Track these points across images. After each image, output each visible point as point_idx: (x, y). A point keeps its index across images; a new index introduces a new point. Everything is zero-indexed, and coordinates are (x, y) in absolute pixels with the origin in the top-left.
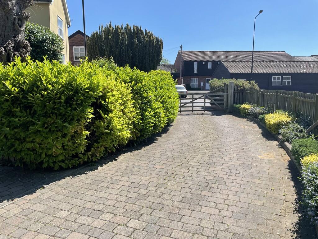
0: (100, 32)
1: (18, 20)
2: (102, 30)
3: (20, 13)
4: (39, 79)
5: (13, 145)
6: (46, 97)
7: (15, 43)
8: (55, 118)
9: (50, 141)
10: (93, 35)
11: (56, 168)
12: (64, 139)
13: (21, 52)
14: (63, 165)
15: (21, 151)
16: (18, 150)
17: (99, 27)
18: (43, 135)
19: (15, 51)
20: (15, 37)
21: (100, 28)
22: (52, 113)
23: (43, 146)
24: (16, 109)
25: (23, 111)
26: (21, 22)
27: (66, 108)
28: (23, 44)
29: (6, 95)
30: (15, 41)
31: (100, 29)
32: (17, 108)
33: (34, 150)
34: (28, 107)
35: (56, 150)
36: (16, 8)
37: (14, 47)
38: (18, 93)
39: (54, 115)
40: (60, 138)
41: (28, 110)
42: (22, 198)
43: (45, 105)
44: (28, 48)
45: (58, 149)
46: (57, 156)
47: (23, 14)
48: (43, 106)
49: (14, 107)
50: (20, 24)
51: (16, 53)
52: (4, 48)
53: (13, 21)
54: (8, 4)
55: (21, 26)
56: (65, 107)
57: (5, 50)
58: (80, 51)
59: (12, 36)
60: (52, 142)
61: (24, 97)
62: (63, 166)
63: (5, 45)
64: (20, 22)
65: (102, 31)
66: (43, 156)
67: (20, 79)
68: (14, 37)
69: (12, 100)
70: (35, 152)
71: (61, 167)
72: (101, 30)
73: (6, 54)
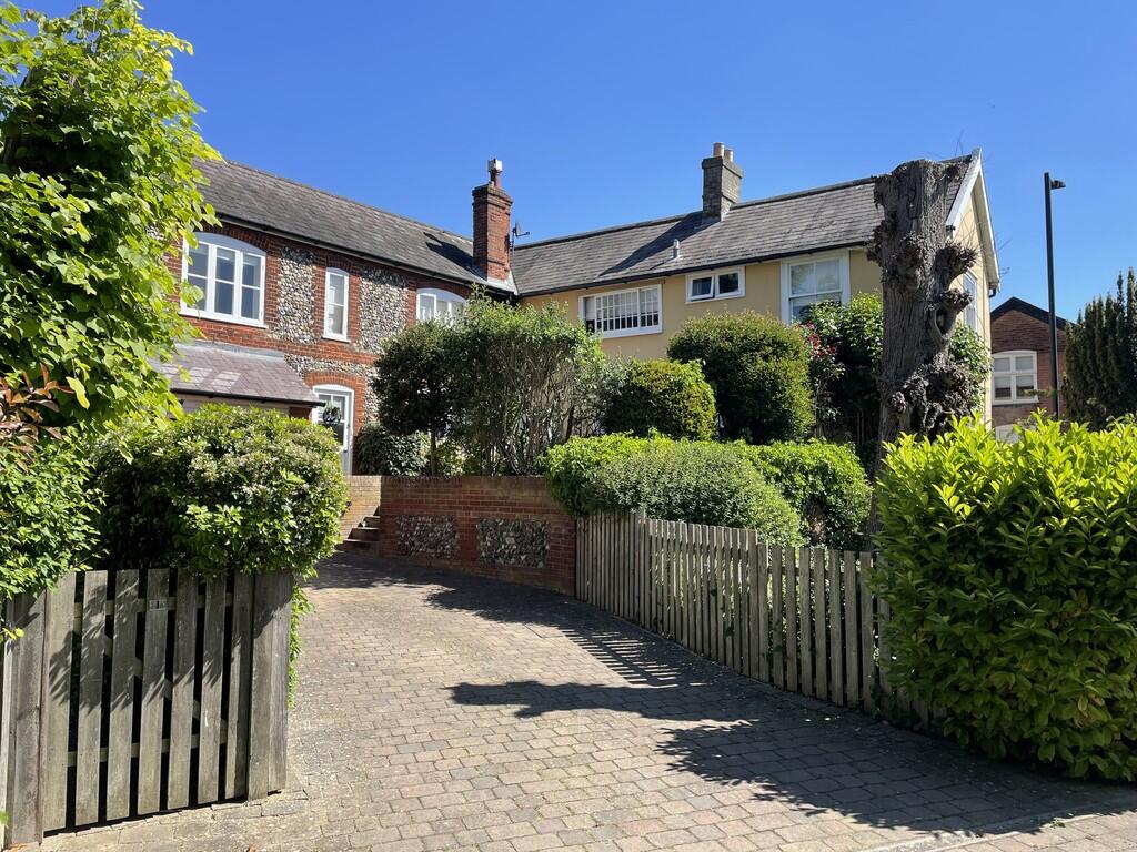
0: (1121, 299)
1: (938, 315)
2: (1129, 290)
3: (944, 294)
4: (1034, 480)
5: (947, 670)
6: (1060, 537)
7: (930, 376)
8: (1085, 604)
9: (1074, 675)
10: (1093, 314)
11: (1080, 770)
12: (1115, 676)
13: (948, 402)
14: (1102, 765)
15: (969, 693)
16: (964, 687)
17: (1117, 279)
18: (1050, 654)
19: (930, 399)
20: (929, 360)
21: (1120, 283)
22: (1078, 588)
23: (1043, 689)
24: (965, 567)
25: (984, 572)
26: (945, 318)
27: (1127, 574)
28: (955, 378)
29: (942, 525)
30: (929, 371)
31: (1120, 288)
32: (966, 562)
33: (1009, 695)
34: (997, 562)
35: (1088, 709)
36: (932, 281)
37: (927, 388)
38: (969, 519)
39: (1083, 592)
40: (1103, 671)
41: (998, 572)
42: (1008, 834)
43: (1054, 561)
44: (963, 388)
45: (1093, 708)
46: (1087, 732)
47: (954, 296)
48: (1047, 562)
49: (956, 560)
50: (942, 324)
51: (935, 404)
52: (906, 393)
53: (925, 319)
54: (915, 277)
55: (944, 330)
56: (1124, 571)
57: (908, 398)
58: (1017, 369)
59: (922, 358)
60: (1079, 680)
61: (991, 534)
62: (1101, 768)
63: (905, 387)
64: (941, 319)
65: (1129, 294)
66: (1043, 720)
67: (975, 480)
68: (926, 362)
69: (951, 540)
70: (1015, 703)
71: (1093, 769)
72: (1125, 290)
73: (911, 409)
